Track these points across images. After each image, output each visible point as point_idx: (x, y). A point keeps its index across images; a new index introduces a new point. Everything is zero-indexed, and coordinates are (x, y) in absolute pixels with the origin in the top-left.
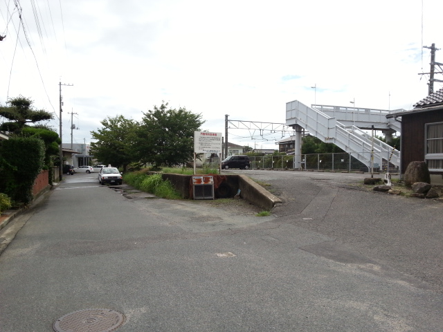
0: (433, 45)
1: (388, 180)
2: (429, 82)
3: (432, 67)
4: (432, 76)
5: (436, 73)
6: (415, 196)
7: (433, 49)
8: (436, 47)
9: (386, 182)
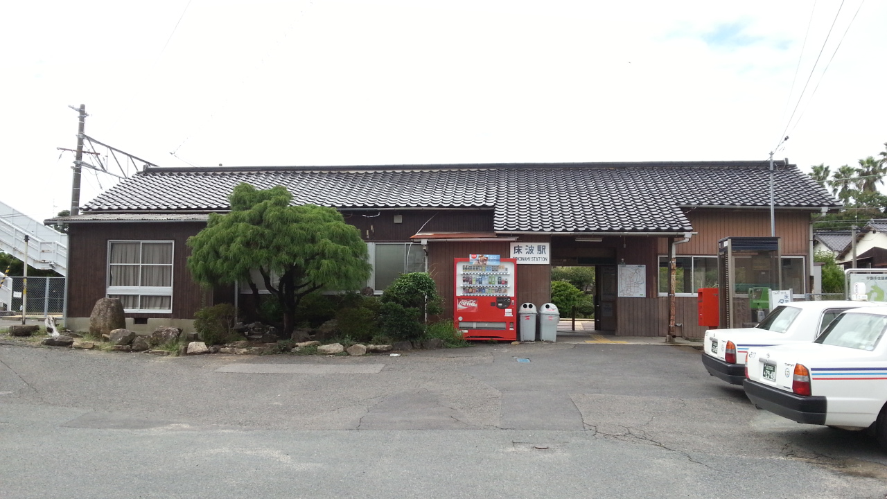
0: (83, 107)
1: (53, 327)
2: (74, 165)
3: (81, 142)
4: (79, 157)
5: (85, 152)
6: (118, 350)
7: (82, 112)
8: (86, 110)
9: (50, 330)
